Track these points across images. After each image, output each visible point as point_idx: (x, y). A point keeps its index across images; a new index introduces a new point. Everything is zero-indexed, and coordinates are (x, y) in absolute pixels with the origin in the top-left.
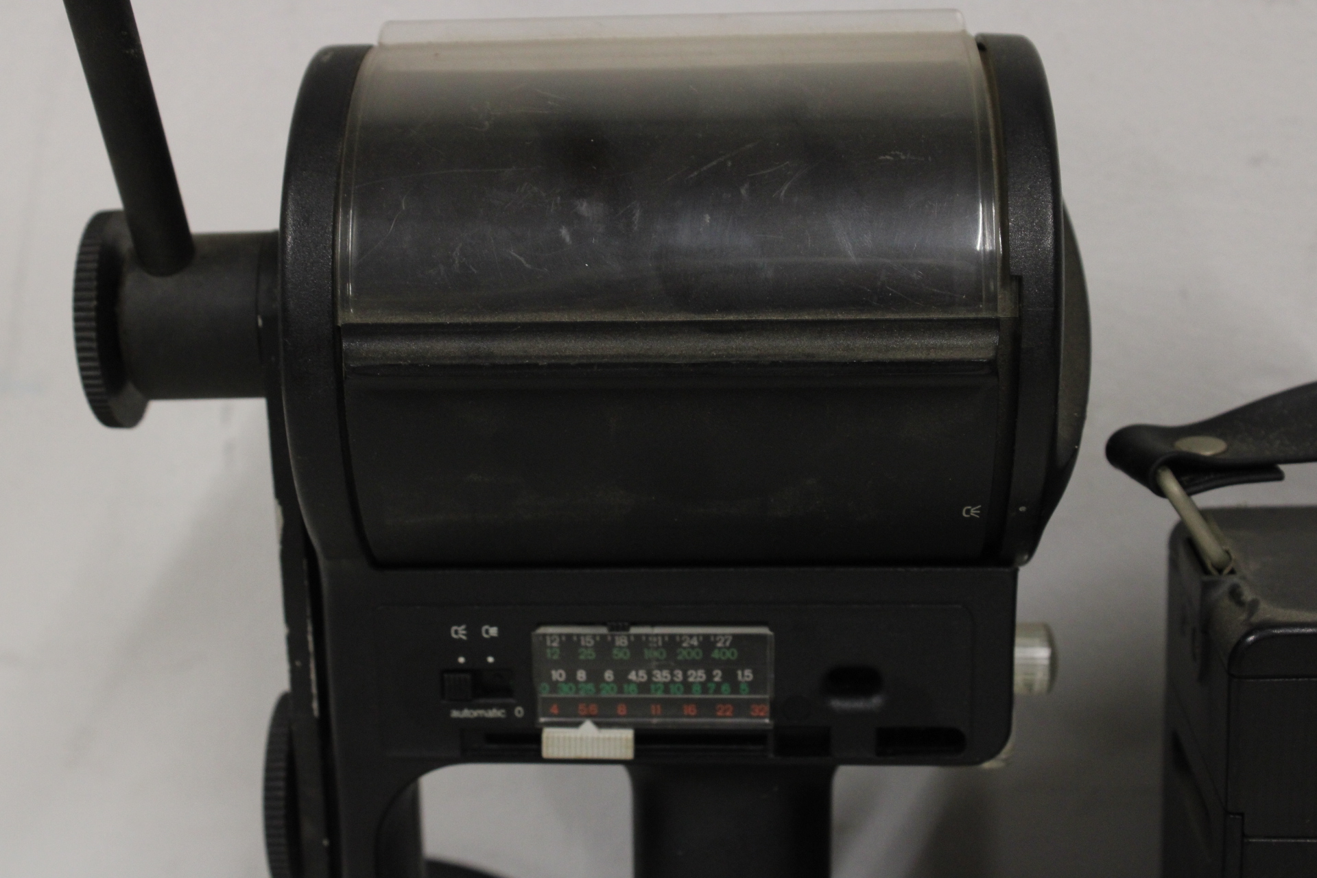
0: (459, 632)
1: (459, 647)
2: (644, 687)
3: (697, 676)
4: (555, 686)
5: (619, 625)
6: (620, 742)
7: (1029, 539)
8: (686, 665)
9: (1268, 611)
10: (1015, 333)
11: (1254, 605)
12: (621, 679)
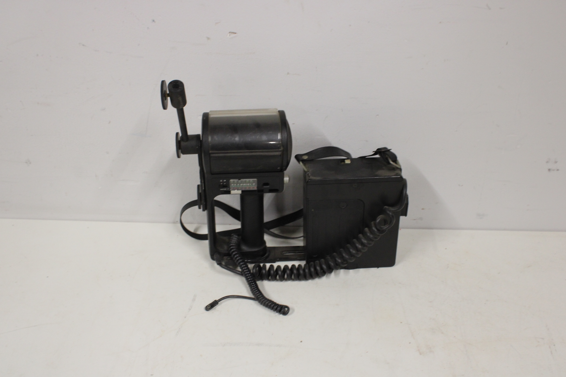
0: (221, 181)
1: (221, 182)
2: (242, 186)
3: (248, 184)
4: (232, 186)
5: (239, 179)
6: (240, 192)
7: (286, 169)
8: (247, 183)
9: (311, 177)
10: (283, 151)
11: (310, 176)
12: (240, 185)
